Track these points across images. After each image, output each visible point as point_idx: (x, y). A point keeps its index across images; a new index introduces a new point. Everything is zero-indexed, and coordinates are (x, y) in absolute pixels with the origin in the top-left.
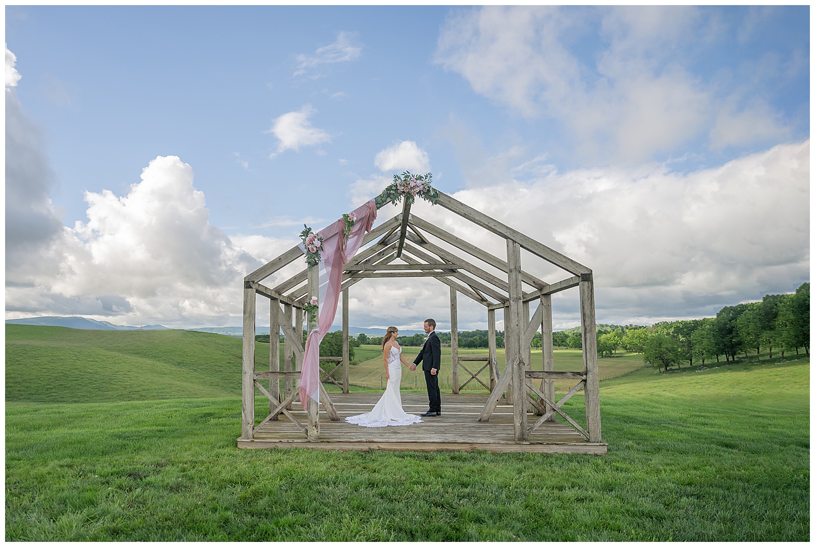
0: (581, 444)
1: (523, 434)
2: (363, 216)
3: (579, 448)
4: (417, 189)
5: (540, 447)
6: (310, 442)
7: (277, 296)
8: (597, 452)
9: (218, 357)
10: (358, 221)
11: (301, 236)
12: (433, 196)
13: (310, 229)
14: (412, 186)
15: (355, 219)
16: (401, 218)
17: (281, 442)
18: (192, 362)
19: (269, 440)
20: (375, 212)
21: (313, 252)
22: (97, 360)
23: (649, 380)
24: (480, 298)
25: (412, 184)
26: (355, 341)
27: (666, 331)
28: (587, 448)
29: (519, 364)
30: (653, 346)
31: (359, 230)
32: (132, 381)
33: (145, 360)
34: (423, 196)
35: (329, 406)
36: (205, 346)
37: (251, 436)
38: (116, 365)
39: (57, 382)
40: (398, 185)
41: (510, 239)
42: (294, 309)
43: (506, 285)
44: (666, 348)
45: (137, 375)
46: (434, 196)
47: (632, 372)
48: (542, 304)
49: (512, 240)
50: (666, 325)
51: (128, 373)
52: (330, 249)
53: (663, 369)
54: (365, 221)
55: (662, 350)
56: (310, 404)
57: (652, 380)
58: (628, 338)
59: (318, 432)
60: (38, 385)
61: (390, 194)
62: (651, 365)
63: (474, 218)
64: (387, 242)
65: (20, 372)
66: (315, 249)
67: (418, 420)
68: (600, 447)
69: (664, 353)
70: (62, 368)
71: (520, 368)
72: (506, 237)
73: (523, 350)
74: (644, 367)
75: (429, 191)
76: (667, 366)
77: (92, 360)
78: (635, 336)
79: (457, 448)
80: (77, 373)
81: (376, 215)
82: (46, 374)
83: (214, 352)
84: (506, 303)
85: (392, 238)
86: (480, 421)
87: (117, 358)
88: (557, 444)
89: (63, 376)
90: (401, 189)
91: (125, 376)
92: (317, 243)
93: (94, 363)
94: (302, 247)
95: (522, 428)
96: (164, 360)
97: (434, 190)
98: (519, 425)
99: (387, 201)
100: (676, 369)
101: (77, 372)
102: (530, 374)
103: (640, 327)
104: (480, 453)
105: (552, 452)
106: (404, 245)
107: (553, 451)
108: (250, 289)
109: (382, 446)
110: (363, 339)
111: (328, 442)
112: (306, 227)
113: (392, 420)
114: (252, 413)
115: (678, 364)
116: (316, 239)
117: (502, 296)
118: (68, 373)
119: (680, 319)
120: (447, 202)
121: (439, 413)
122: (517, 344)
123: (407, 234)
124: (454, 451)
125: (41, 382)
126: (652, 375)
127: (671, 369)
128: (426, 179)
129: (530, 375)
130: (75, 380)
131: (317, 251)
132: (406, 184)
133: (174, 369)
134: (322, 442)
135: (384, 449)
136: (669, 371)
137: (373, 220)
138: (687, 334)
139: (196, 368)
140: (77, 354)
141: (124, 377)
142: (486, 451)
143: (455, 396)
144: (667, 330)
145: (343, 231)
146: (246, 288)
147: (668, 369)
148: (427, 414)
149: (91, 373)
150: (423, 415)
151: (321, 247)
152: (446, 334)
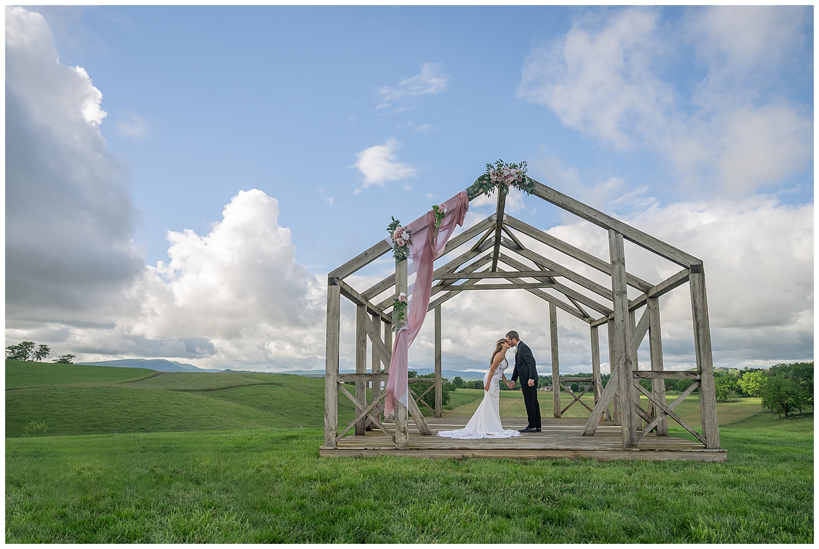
0: (697, 450)
1: (632, 440)
2: (455, 208)
3: (695, 455)
4: (511, 178)
5: (652, 453)
6: (397, 449)
7: (363, 301)
8: (715, 460)
9: (306, 401)
10: (449, 213)
11: (389, 229)
12: (527, 185)
13: (398, 222)
14: (506, 175)
15: (445, 210)
16: (495, 218)
17: (366, 449)
18: (278, 405)
19: (353, 448)
20: (467, 203)
21: (402, 245)
22: (180, 402)
23: (768, 426)
24: (582, 314)
25: (506, 173)
26: (451, 385)
27: (785, 374)
28: (705, 455)
29: (625, 363)
30: (771, 389)
31: (449, 224)
32: (214, 425)
33: (229, 403)
34: (518, 186)
35: (420, 419)
36: (292, 389)
37: (334, 443)
38: (200, 408)
39: (138, 425)
40: (491, 174)
41: (613, 229)
42: (383, 323)
43: (610, 293)
44: (786, 391)
45: (220, 418)
46: (529, 186)
47: (749, 418)
48: (649, 308)
49: (614, 230)
50: (784, 368)
51: (212, 417)
52: (419, 243)
53: (783, 415)
54: (456, 213)
55: (782, 393)
56: (398, 408)
57: (772, 425)
58: (744, 382)
59: (406, 438)
60: (118, 429)
61: (483, 185)
62: (770, 410)
63: (573, 208)
64: (480, 248)
65: (100, 415)
66: (403, 242)
67: (517, 434)
68: (719, 454)
69: (783, 397)
70: (143, 411)
71: (627, 368)
72: (607, 228)
73: (629, 347)
74: (763, 412)
75: (524, 180)
76: (787, 411)
77: (174, 403)
78: (751, 380)
79: (559, 455)
80: (159, 417)
81: (468, 206)
82: (126, 418)
83: (302, 395)
84: (610, 316)
85: (486, 245)
86: (584, 435)
87: (200, 401)
88: (671, 451)
89: (144, 419)
90: (494, 178)
91: (209, 419)
92: (405, 236)
93: (177, 406)
94: (390, 241)
95: (631, 434)
96: (250, 403)
97: (529, 179)
98: (627, 429)
99: (480, 192)
100: (797, 415)
101: (159, 415)
102: (638, 373)
103: (756, 370)
104: (585, 460)
105: (665, 459)
106: (500, 255)
107: (667, 459)
108: (334, 286)
109: (476, 454)
110: (458, 382)
111: (418, 449)
112: (393, 219)
113: (487, 434)
114: (335, 418)
115: (800, 409)
116: (404, 232)
117: (605, 309)
118: (149, 416)
119: (799, 362)
120: (544, 192)
121: (539, 429)
122: (622, 341)
123: (502, 240)
124: (556, 458)
125: (121, 426)
126: (771, 420)
127: (792, 415)
128: (520, 167)
129: (638, 375)
130: (156, 424)
131: (406, 244)
132: (499, 173)
133: (260, 413)
134: (411, 449)
135: (479, 457)
136: (789, 416)
137: (465, 212)
138: (808, 377)
139: (282, 412)
140: (160, 397)
141: (207, 421)
142: (591, 459)
143: (557, 419)
144: (786, 372)
145: (433, 224)
146: (331, 285)
147: (789, 414)
148: (526, 430)
149: (173, 416)
150: (521, 431)
151: (410, 241)
152: (547, 378)
